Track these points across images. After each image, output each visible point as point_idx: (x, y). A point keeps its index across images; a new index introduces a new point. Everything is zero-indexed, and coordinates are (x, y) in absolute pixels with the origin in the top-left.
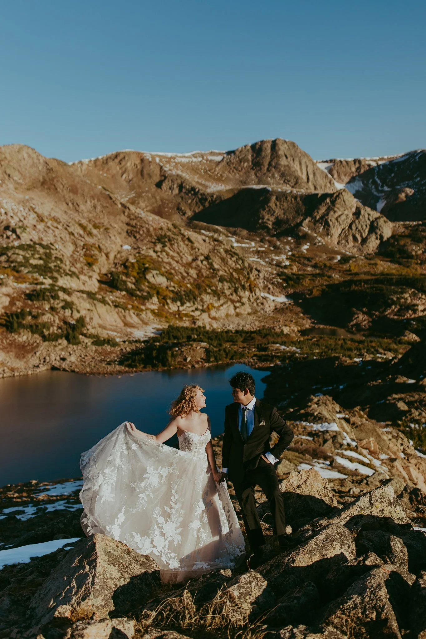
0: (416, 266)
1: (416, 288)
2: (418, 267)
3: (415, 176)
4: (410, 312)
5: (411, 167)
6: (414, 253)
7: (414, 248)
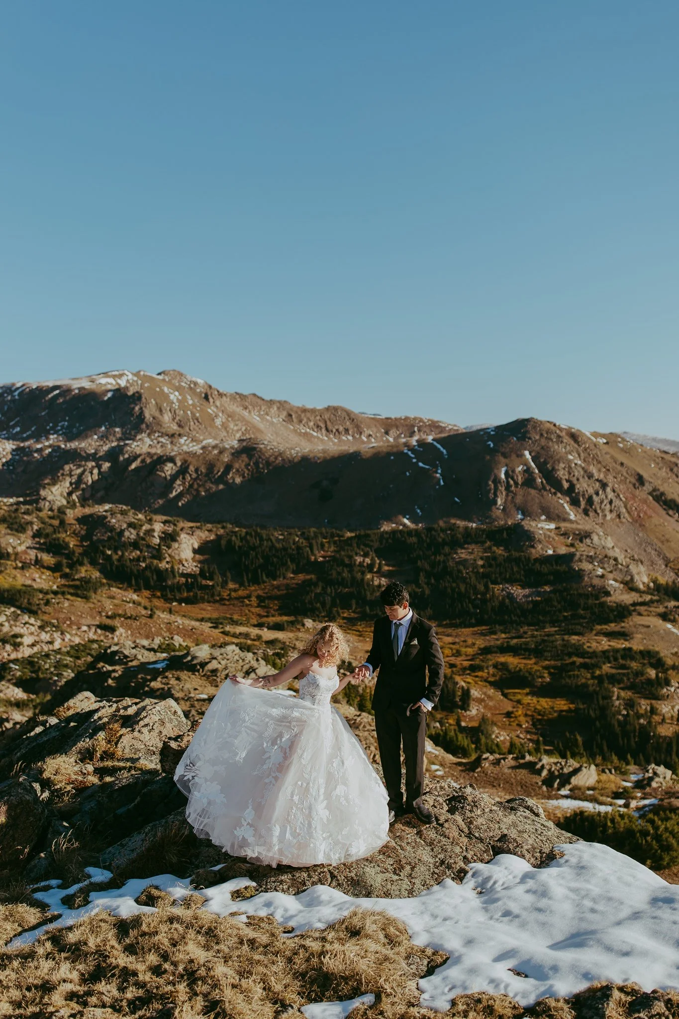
0: (14, 572)
1: (19, 607)
2: (17, 573)
3: (11, 424)
4: (8, 647)
5: (6, 408)
6: (10, 550)
7: (11, 541)
